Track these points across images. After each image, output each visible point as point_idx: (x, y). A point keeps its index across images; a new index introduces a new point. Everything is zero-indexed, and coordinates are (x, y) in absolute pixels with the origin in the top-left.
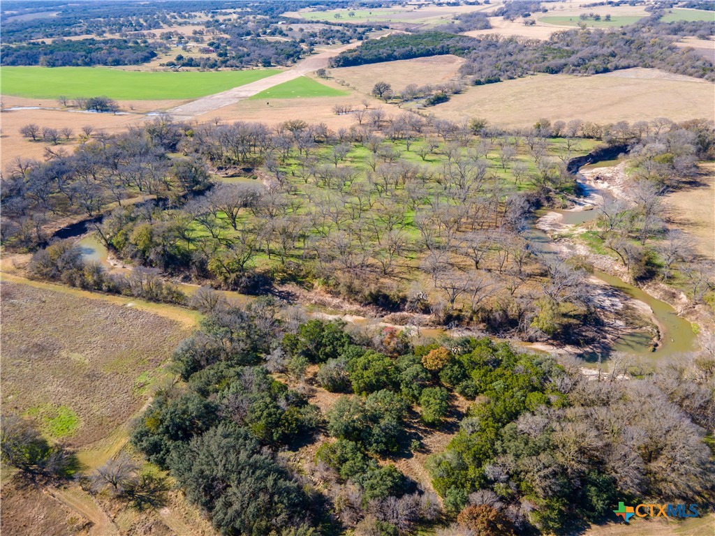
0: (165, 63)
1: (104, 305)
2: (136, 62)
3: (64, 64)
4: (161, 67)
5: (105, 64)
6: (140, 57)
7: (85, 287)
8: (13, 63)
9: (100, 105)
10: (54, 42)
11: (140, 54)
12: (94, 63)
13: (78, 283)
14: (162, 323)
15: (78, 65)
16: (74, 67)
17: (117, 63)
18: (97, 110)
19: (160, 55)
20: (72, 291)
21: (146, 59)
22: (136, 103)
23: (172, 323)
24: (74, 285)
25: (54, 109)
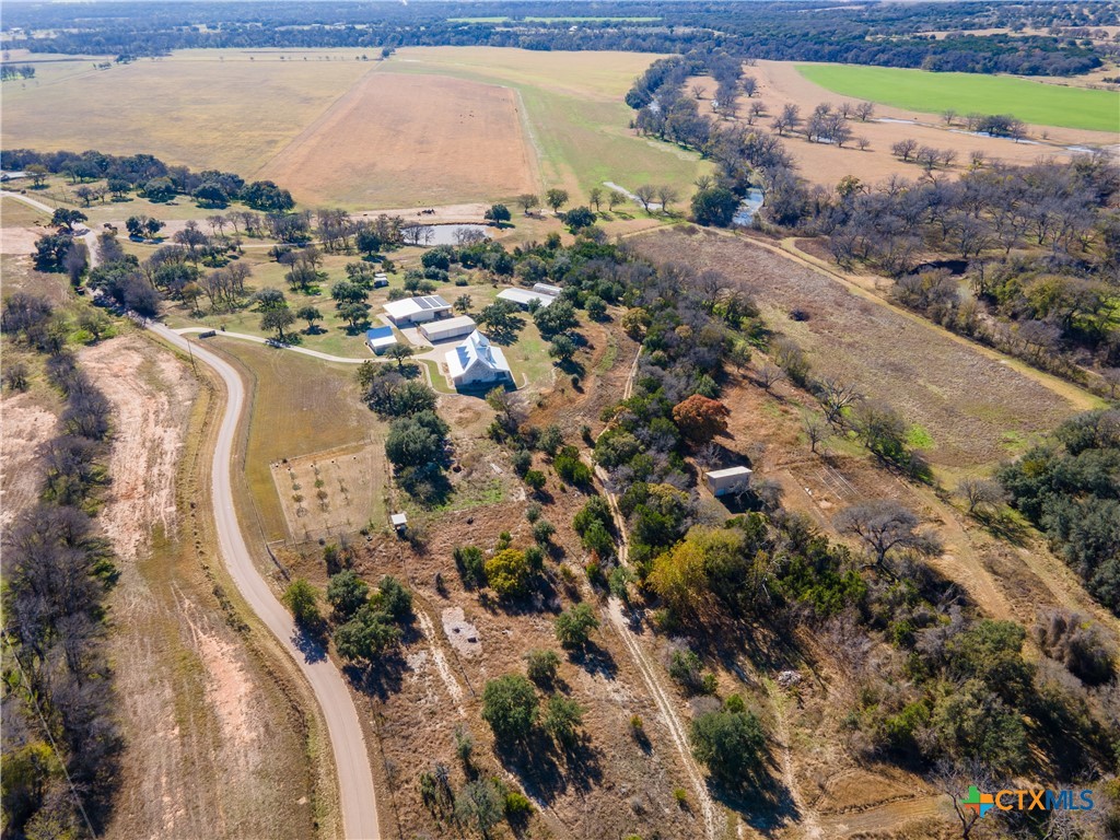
0: (1114, 77)
1: (972, 352)
2: (1065, 72)
3: (953, 70)
4: (1105, 84)
5: (1015, 72)
6: (1073, 66)
7: (951, 327)
8: (886, 64)
9: (998, 127)
10: (948, 37)
11: (1076, 61)
12: (999, 70)
13: (946, 320)
14: (1044, 394)
15: (973, 71)
16: (968, 74)
17: (1034, 71)
18: (991, 133)
19: (1109, 64)
20: (935, 328)
21: (1084, 70)
22: (1052, 130)
23: (1058, 398)
24: (939, 323)
25: (933, 126)
